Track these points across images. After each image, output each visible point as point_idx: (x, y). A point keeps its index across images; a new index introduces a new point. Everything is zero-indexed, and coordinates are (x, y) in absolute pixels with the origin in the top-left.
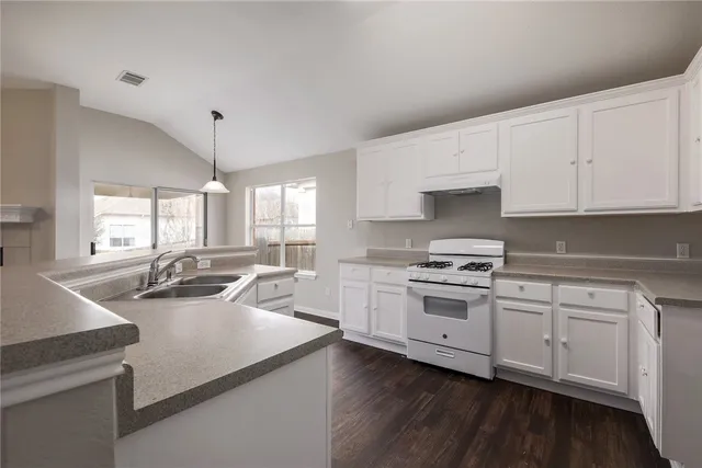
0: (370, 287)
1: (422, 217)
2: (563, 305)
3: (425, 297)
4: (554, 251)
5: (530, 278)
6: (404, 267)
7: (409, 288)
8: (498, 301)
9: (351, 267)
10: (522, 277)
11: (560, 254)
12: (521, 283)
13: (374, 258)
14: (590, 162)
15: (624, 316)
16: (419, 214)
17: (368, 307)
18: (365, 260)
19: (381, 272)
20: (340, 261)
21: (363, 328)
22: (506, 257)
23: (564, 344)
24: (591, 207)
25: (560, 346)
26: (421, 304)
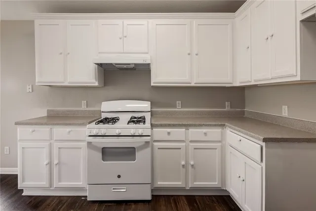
0: (51, 146)
1: (96, 84)
2: (191, 141)
3: (103, 148)
4: (175, 107)
5: (174, 126)
6: (83, 124)
7: (89, 143)
8: (155, 144)
9: (30, 129)
10: (170, 126)
11: (179, 109)
12: (169, 130)
13: (55, 118)
14: (197, 55)
15: (220, 144)
16: (94, 81)
17: (50, 164)
18: (45, 121)
19: (61, 131)
20: (17, 124)
21: (45, 183)
22: (151, 111)
23: (192, 166)
24: (198, 81)
25: (190, 167)
26: (100, 155)
